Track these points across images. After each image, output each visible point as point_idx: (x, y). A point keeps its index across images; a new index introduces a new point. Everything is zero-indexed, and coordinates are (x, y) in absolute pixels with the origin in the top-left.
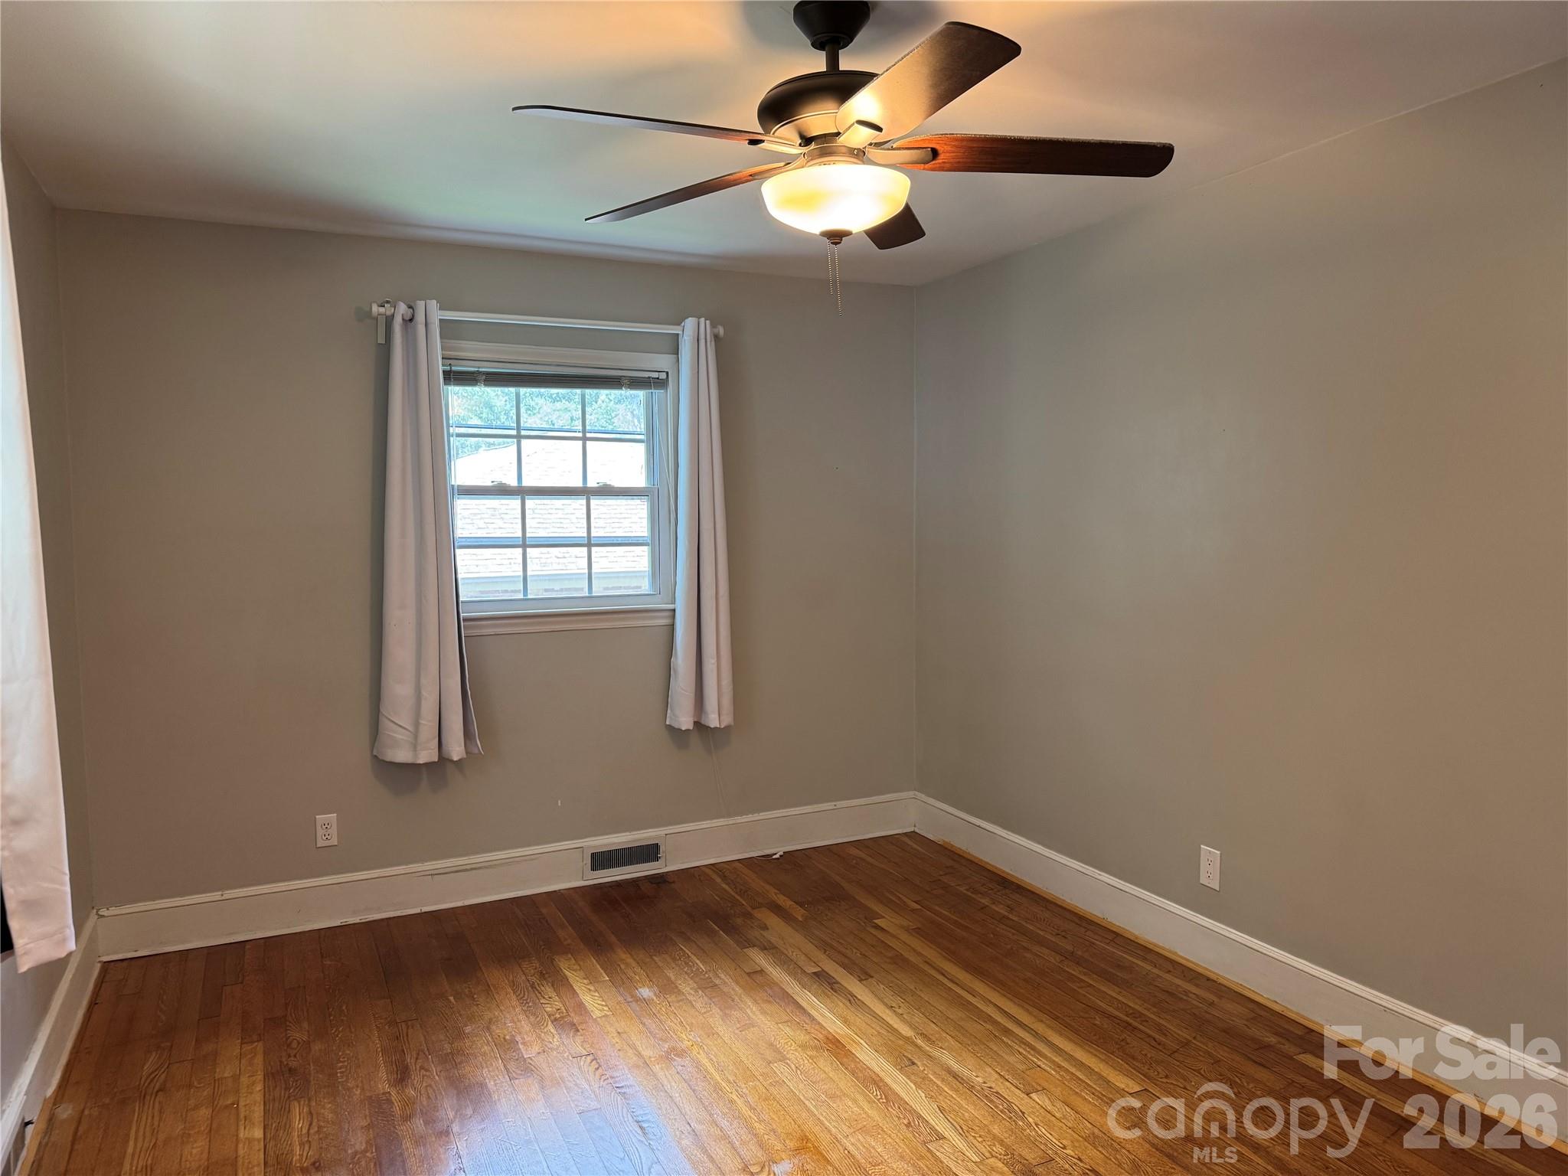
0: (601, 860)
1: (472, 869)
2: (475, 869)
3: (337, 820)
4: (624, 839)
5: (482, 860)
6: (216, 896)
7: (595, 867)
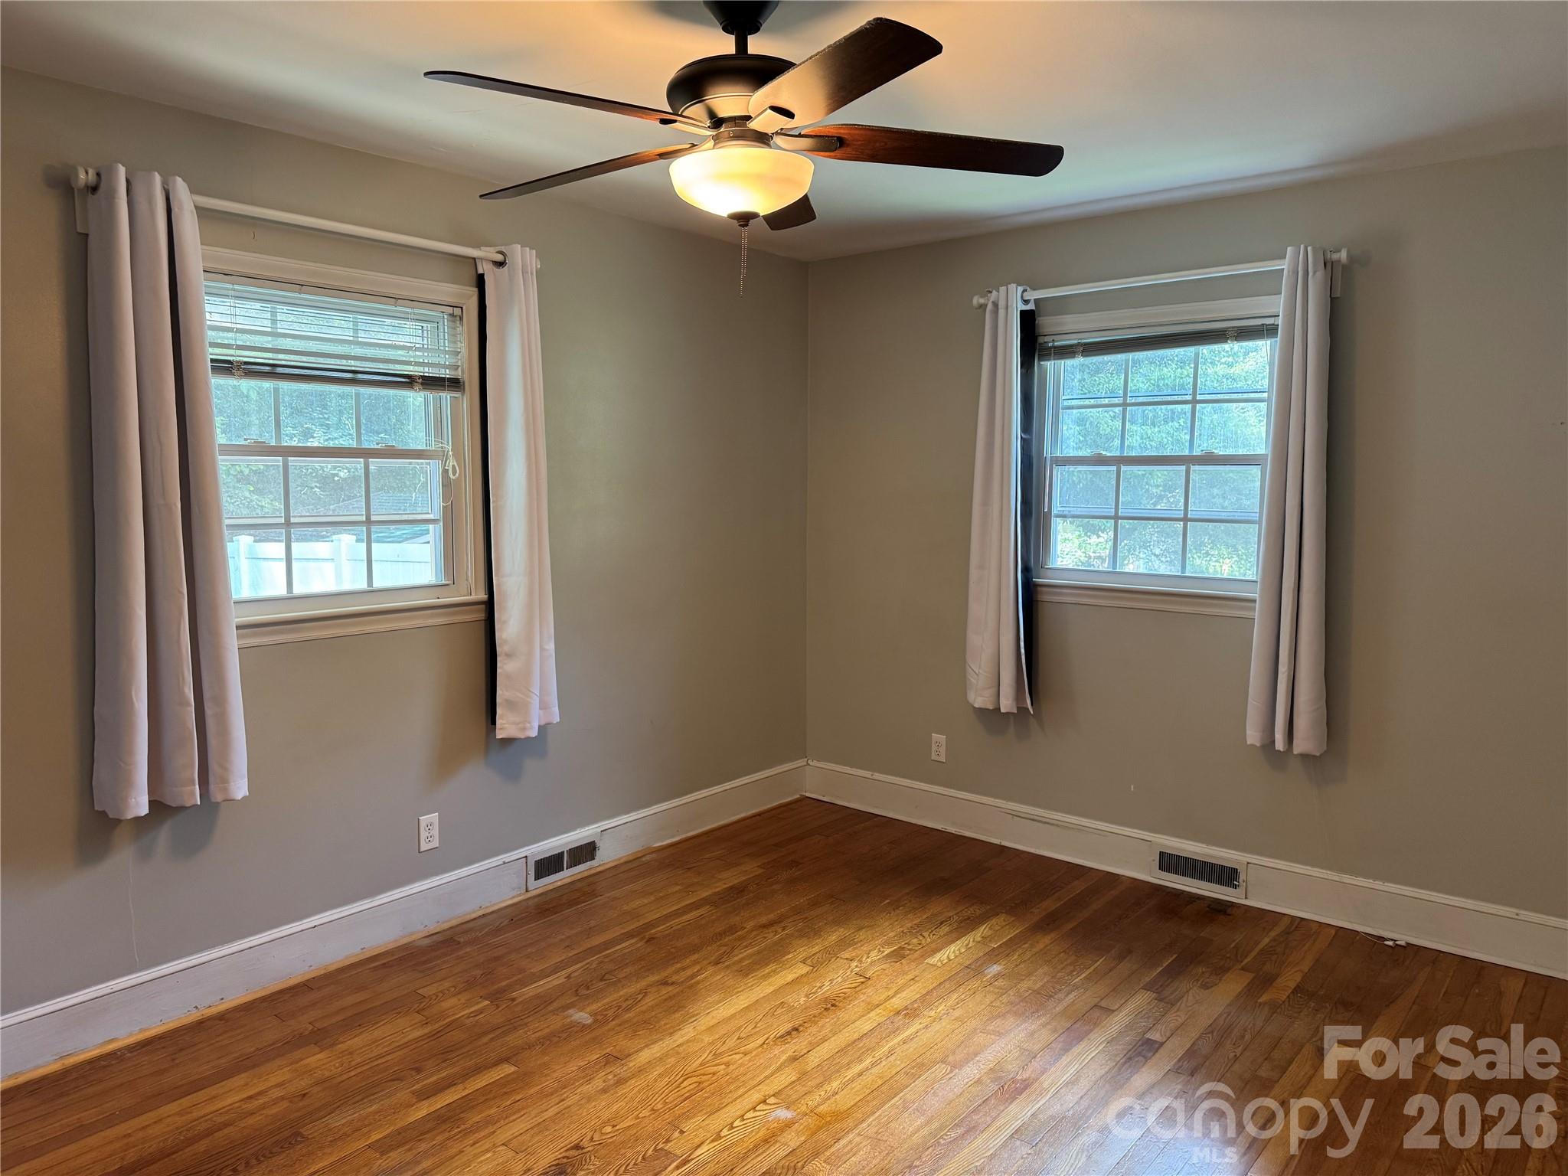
0: (1170, 862)
1: (1045, 823)
2: (1048, 823)
3: (947, 741)
4: (1198, 850)
5: (1056, 817)
6: (867, 774)
7: (1163, 867)
